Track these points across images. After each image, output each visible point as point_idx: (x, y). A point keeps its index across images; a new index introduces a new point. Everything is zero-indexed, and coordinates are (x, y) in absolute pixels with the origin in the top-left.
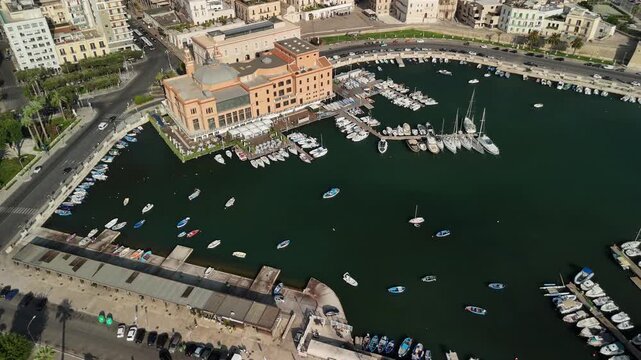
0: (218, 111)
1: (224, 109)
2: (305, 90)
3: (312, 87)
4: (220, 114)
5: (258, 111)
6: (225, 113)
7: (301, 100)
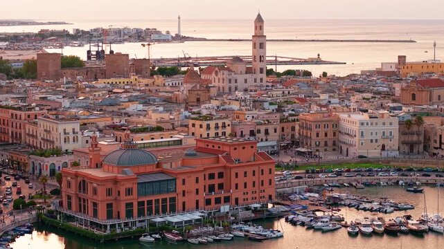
0: (139, 195)
1: (146, 194)
2: (241, 186)
3: (250, 185)
4: (140, 200)
5: (184, 203)
6: (145, 199)
7: (237, 200)
